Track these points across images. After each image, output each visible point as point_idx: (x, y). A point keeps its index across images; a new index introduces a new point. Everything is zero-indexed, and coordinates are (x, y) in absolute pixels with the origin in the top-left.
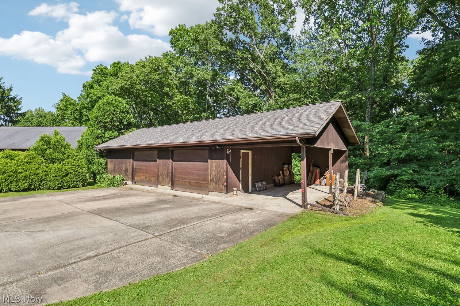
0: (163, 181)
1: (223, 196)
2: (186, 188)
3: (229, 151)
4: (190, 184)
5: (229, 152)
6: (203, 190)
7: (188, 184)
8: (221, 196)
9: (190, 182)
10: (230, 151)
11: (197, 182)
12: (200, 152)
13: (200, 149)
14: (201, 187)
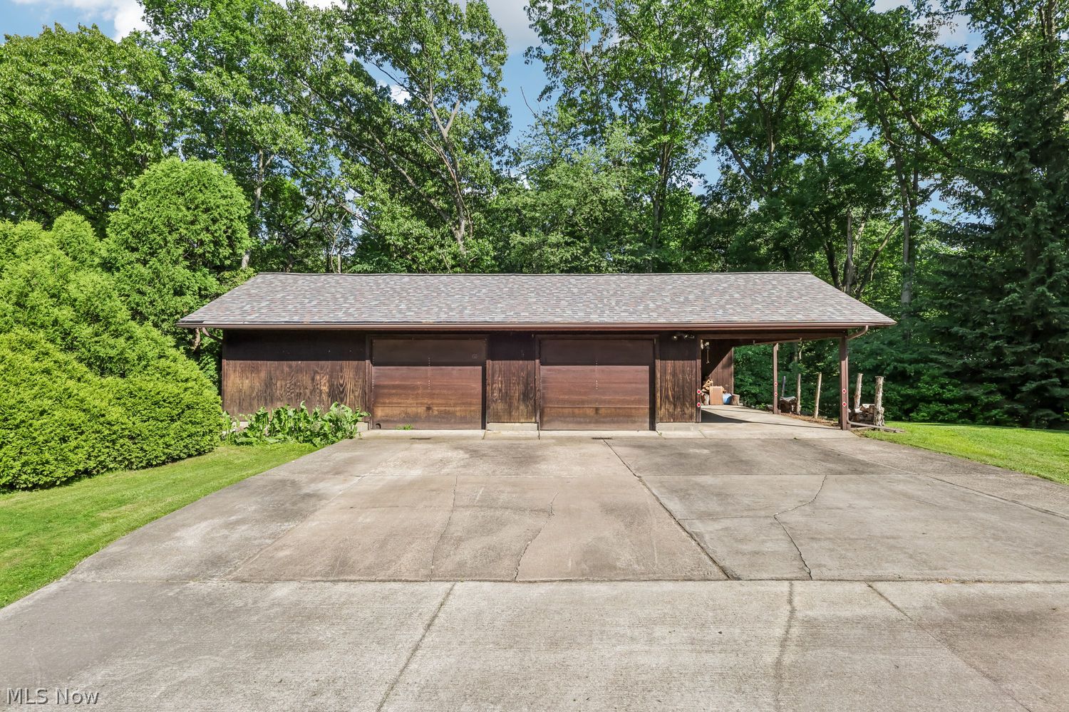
0: (510, 413)
1: (692, 428)
2: (585, 422)
3: (704, 343)
4: (597, 413)
5: (704, 346)
6: (634, 422)
7: (591, 412)
8: (688, 429)
9: (597, 409)
10: (708, 343)
11: (619, 406)
12: (629, 344)
13: (626, 339)
14: (629, 416)
